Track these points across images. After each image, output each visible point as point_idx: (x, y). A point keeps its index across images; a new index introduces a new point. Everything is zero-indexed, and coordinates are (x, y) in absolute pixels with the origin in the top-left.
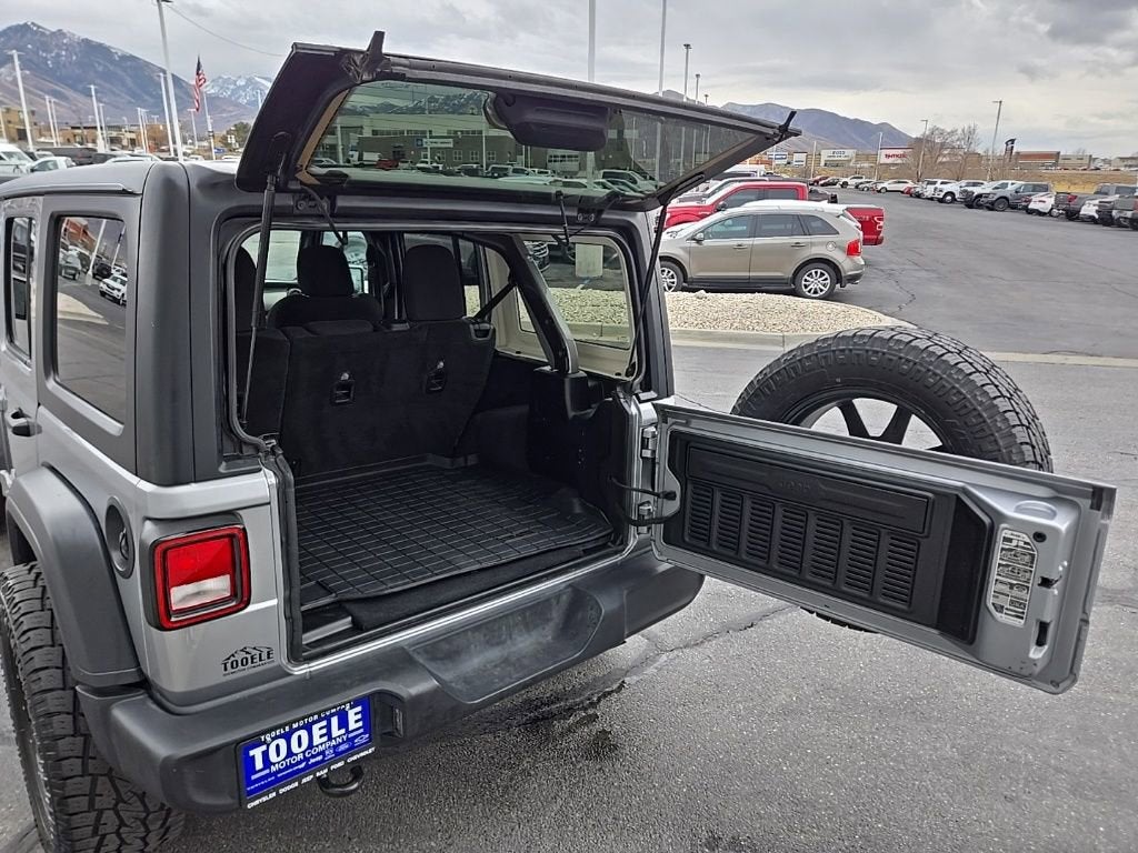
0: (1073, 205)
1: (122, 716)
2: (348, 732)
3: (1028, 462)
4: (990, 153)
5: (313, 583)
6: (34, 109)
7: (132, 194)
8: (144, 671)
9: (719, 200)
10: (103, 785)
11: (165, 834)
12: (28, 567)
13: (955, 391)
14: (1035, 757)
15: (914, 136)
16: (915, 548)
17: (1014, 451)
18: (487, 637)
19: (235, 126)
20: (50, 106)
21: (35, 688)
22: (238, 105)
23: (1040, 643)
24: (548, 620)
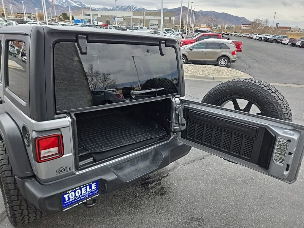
0: (294, 42)
1: (28, 185)
2: (92, 190)
3: (286, 119)
4: (272, 26)
5: (82, 147)
6: (6, 7)
7: (28, 35)
8: (34, 172)
9: (197, 38)
10: (23, 203)
11: (41, 215)
12: (2, 141)
13: (266, 98)
14: (280, 197)
15: (251, 21)
16: (253, 142)
17: (282, 116)
18: (131, 164)
19: (63, 13)
20: (11, 7)
21: (4, 176)
22: (63, 7)
23: (287, 170)
24: (148, 159)
